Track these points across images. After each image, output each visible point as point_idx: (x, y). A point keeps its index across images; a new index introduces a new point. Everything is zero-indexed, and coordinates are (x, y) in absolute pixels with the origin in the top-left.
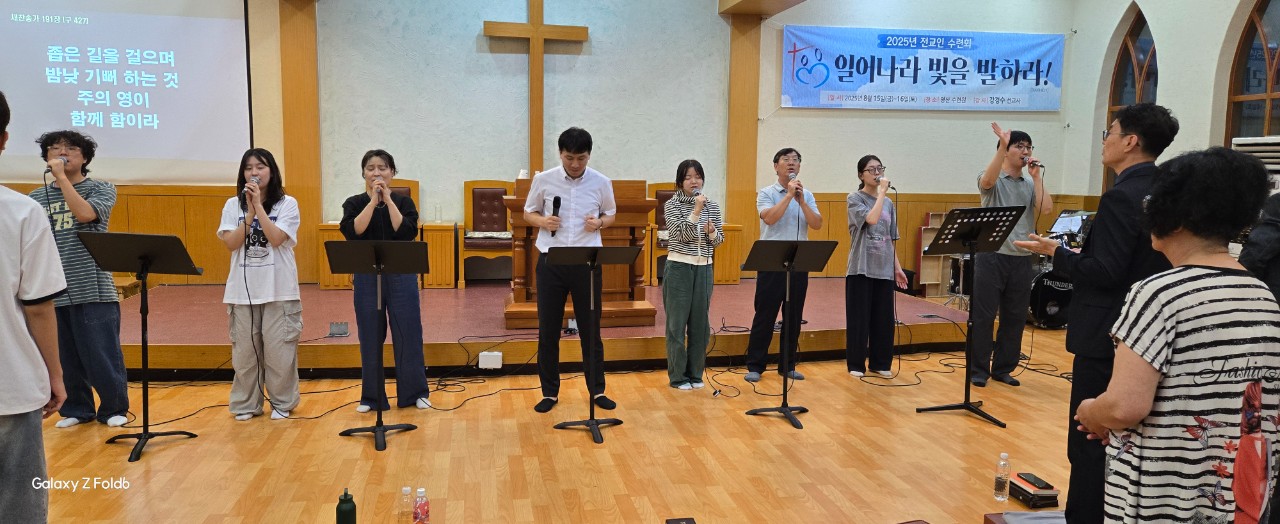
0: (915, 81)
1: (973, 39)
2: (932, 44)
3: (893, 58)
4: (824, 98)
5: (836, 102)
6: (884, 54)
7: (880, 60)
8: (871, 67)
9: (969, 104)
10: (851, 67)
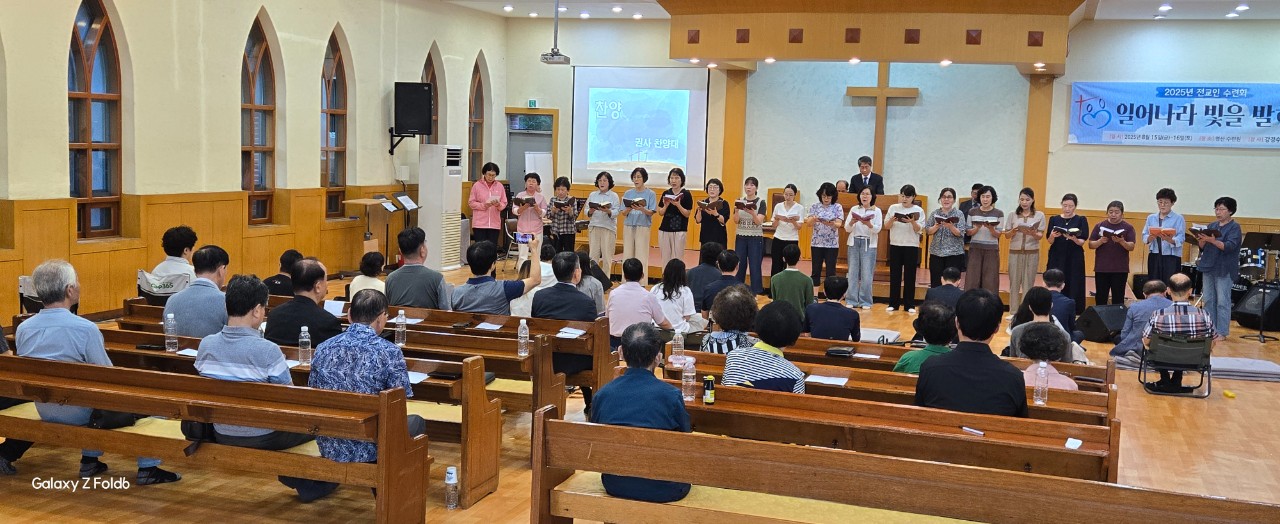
0: (1191, 123)
1: (1248, 89)
2: (1208, 94)
3: (1171, 106)
4: (1106, 136)
5: (1117, 140)
6: (1163, 103)
7: (1158, 108)
8: (1149, 114)
9: (1245, 142)
10: (1131, 112)
